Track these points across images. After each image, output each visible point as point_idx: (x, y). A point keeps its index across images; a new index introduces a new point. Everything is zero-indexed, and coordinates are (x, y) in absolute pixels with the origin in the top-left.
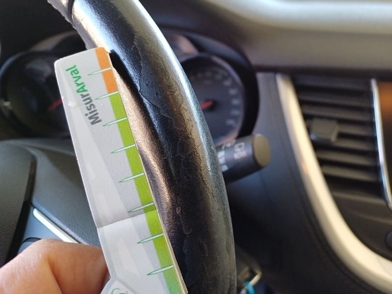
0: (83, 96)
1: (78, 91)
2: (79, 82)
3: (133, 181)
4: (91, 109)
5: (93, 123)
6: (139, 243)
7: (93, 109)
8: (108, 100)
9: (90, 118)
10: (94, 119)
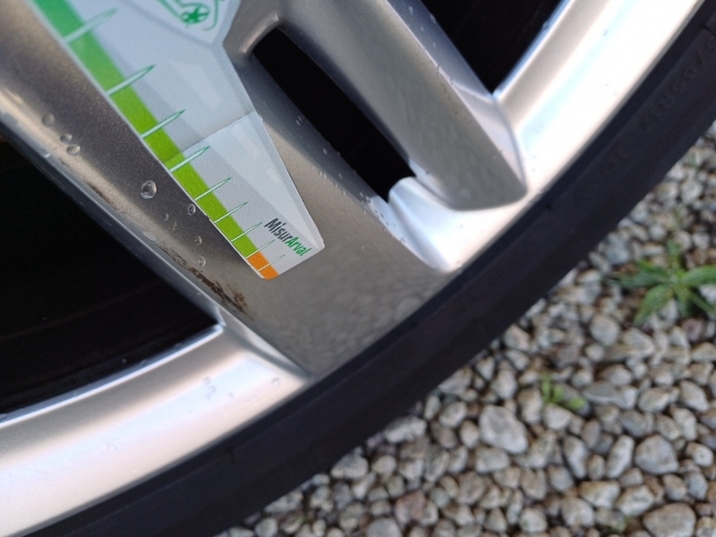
0: (291, 237)
1: (296, 238)
2: (296, 246)
3: (209, 186)
4: (280, 231)
5: (276, 220)
6: (182, 112)
7: (277, 232)
8: (257, 246)
9: (280, 223)
10: (274, 225)
